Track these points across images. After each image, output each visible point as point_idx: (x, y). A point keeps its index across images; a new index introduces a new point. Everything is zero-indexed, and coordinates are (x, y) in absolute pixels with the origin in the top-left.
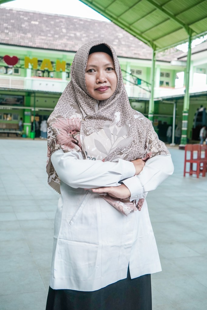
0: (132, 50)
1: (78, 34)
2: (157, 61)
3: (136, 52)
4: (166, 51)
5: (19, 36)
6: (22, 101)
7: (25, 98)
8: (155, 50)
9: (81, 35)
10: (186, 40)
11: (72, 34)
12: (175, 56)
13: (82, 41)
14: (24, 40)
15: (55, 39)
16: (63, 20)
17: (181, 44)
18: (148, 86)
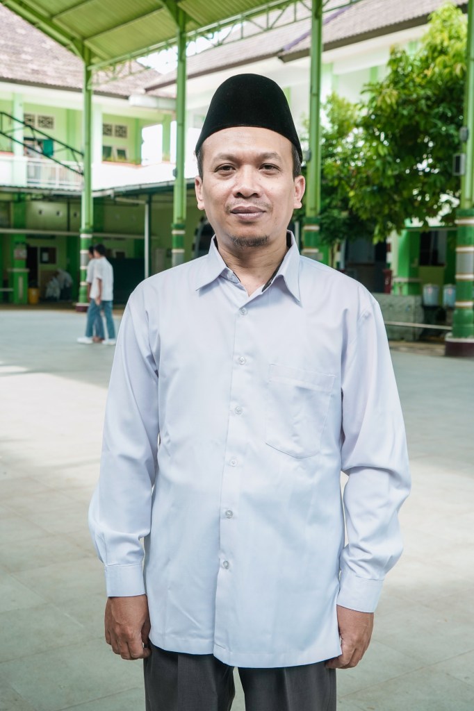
0: (26, 62)
2: (98, 93)
3: (35, 67)
4: (118, 67)
8: (89, 64)
10: (171, 41)
12: (139, 82)
17: (159, 49)
18: (76, 160)
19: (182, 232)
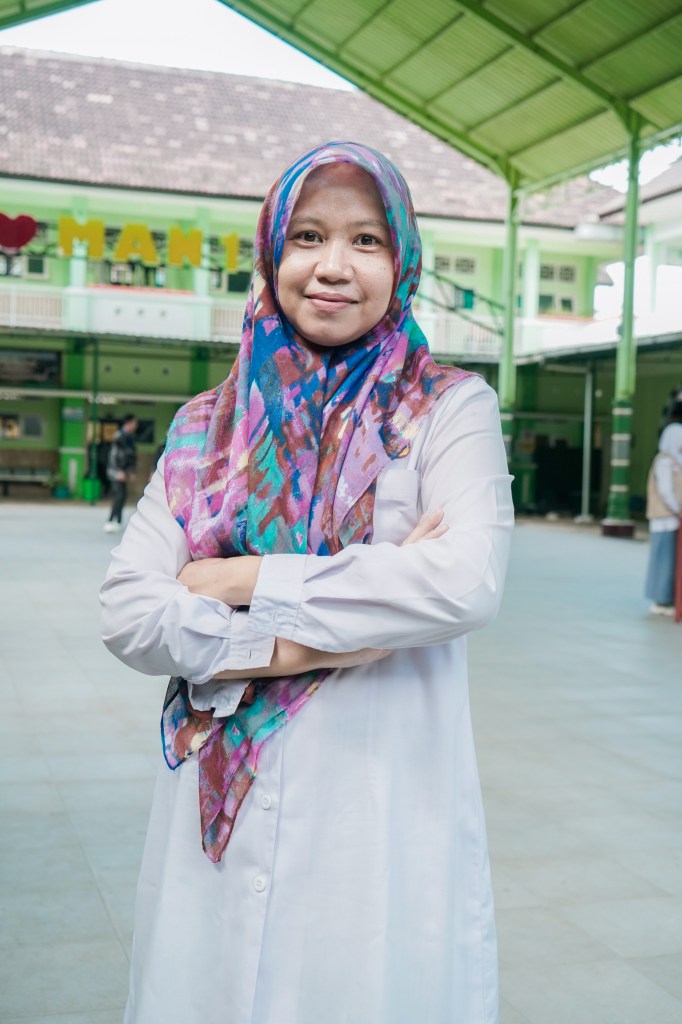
0: (441, 188)
1: (251, 136)
2: (525, 224)
3: (451, 194)
4: (555, 189)
5: (45, 146)
6: (54, 369)
7: (65, 359)
8: (516, 187)
9: (261, 139)
10: (621, 153)
11: (231, 134)
12: (590, 206)
13: (262, 158)
14: (61, 159)
15: (170, 155)
16: (199, 88)
17: (603, 165)
18: (493, 314)
19: (627, 412)
